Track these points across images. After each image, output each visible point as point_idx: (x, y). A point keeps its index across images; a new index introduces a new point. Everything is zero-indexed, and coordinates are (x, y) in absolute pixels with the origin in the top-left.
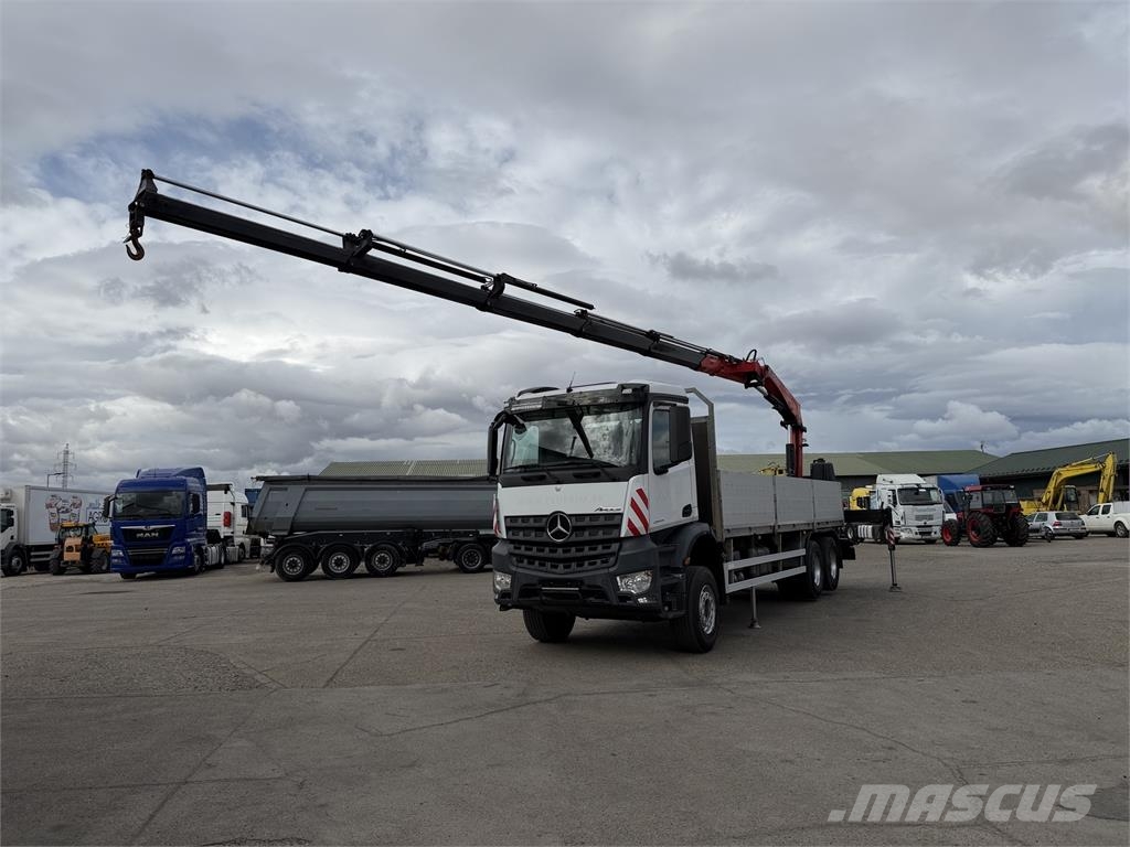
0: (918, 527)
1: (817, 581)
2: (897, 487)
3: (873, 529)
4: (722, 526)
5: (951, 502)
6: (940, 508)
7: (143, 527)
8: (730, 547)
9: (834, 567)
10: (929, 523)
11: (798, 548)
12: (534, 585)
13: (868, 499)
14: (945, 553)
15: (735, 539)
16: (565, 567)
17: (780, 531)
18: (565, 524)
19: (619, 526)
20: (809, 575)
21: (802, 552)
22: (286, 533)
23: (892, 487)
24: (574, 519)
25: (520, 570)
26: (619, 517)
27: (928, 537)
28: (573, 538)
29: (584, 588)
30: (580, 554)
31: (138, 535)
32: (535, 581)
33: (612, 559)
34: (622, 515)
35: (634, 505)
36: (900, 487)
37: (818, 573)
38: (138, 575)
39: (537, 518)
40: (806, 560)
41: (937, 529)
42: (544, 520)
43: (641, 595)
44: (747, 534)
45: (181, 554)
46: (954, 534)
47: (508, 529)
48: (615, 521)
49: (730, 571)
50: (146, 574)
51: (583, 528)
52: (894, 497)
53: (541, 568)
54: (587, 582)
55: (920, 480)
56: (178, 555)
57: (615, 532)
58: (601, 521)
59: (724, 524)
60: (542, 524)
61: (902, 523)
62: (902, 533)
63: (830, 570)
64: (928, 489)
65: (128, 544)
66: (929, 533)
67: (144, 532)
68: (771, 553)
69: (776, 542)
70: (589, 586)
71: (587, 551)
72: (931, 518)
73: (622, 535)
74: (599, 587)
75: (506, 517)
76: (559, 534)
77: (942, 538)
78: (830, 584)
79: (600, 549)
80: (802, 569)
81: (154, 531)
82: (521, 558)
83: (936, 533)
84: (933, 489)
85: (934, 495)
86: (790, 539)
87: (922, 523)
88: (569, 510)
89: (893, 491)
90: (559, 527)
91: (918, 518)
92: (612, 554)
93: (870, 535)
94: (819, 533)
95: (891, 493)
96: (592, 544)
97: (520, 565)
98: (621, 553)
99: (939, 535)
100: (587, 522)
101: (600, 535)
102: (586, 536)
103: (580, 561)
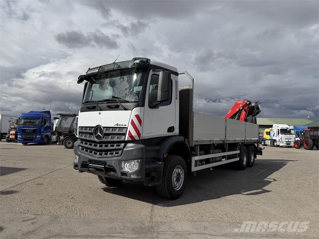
0: (286, 142)
1: (244, 163)
2: (280, 129)
3: (271, 142)
4: (192, 139)
5: (298, 135)
6: (294, 136)
7: (27, 129)
8: (197, 149)
9: (253, 158)
10: (290, 141)
11: (236, 150)
12: (87, 162)
13: (270, 132)
14: (295, 151)
15: (200, 145)
16: (100, 154)
17: (228, 142)
18: (101, 131)
19: (124, 134)
20: (241, 160)
21: (238, 152)
22: (67, 133)
23: (278, 128)
24: (105, 129)
25: (82, 154)
26: (126, 129)
27: (289, 145)
28: (104, 140)
29: (106, 166)
30: (106, 148)
31: (26, 131)
32: (87, 161)
33: (120, 152)
34: (127, 128)
35: (133, 123)
36: (281, 128)
37: (245, 159)
38: (28, 144)
39: (91, 128)
40: (240, 155)
41: (293, 143)
42: (93, 129)
43: (133, 173)
44: (209, 143)
45: (40, 138)
46: (299, 145)
47: (80, 133)
48: (123, 132)
49: (196, 161)
50: (31, 143)
51: (108, 135)
52: (279, 132)
53: (90, 154)
54: (108, 163)
55: (287, 126)
56: (39, 138)
57: (123, 137)
58: (117, 131)
59: (194, 138)
60: (92, 131)
61: (281, 140)
62: (280, 144)
63: (251, 159)
64: (290, 130)
65: (23, 133)
66: (290, 144)
67: (28, 130)
68: (222, 152)
69: (225, 147)
70: (109, 165)
71: (109, 147)
72: (291, 139)
73: (126, 140)
74: (113, 167)
75: (79, 127)
76: (98, 137)
77: (294, 146)
78: (250, 164)
79: (115, 147)
80: (238, 159)
81: (31, 130)
82: (83, 148)
83: (292, 144)
84: (292, 129)
85: (292, 132)
86: (233, 146)
87: (287, 141)
88: (103, 125)
89: (278, 129)
90: (99, 133)
91: (286, 139)
92: (120, 149)
93: (269, 144)
94: (247, 144)
95: (277, 130)
96: (112, 143)
97: (83, 151)
98: (125, 149)
99: (293, 145)
100: (110, 131)
101: (116, 139)
102: (109, 139)
103: (106, 151)
